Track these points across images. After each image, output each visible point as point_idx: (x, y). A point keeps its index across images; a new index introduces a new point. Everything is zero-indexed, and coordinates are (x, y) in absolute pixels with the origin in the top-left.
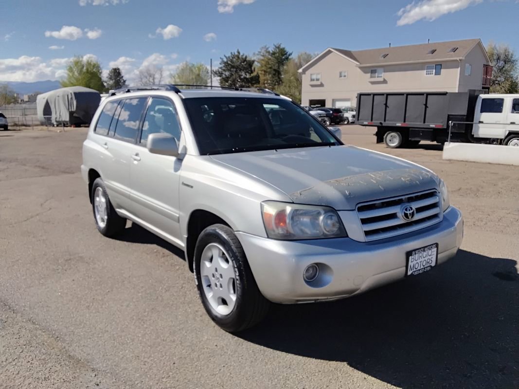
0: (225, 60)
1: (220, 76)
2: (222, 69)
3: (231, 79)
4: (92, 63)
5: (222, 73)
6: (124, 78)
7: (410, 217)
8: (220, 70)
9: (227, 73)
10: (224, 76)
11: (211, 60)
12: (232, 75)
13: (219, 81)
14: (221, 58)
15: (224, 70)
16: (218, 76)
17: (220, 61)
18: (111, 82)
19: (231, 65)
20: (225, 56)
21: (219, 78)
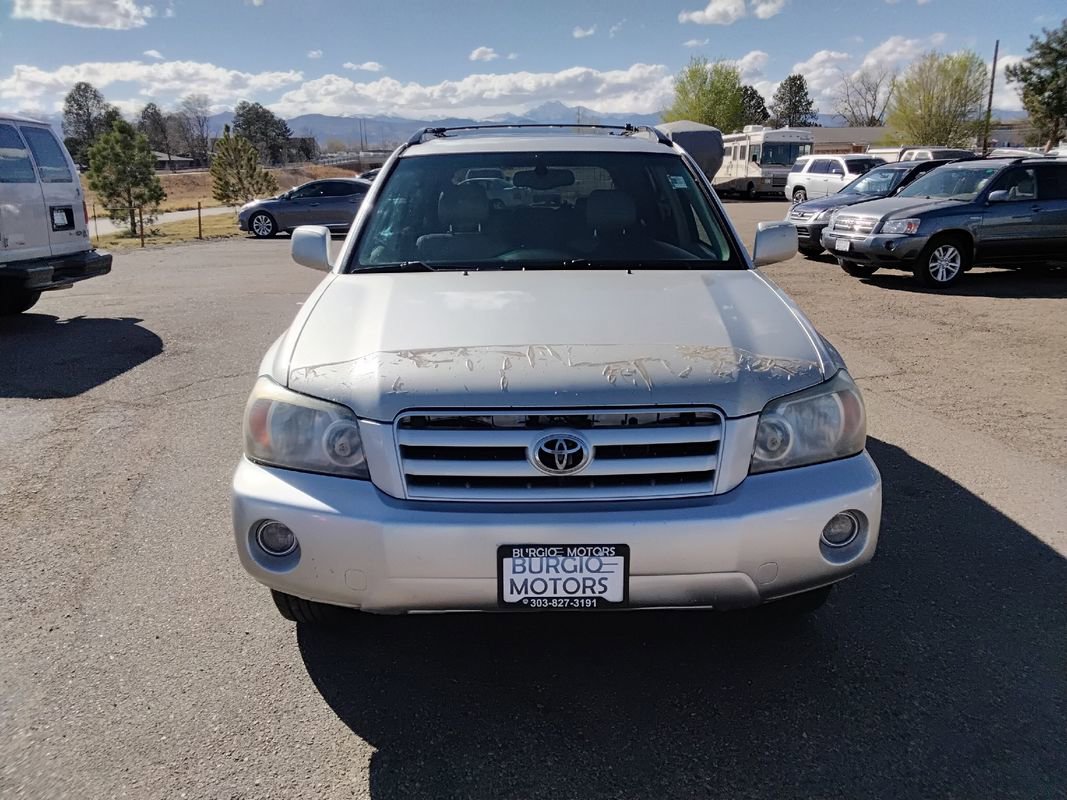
0: (1043, 40)
1: (1025, 80)
2: (1033, 64)
3: (1052, 86)
4: (724, 71)
5: (1030, 73)
6: (809, 97)
7: (561, 467)
8: (1026, 65)
9: (1046, 73)
10: (1034, 79)
11: (998, 42)
12: (1056, 75)
13: (1021, 92)
14: (1032, 37)
15: (1037, 65)
16: (1019, 81)
17: (1030, 43)
18: (782, 107)
19: (1056, 51)
20: (1044, 31)
21: (1023, 84)
